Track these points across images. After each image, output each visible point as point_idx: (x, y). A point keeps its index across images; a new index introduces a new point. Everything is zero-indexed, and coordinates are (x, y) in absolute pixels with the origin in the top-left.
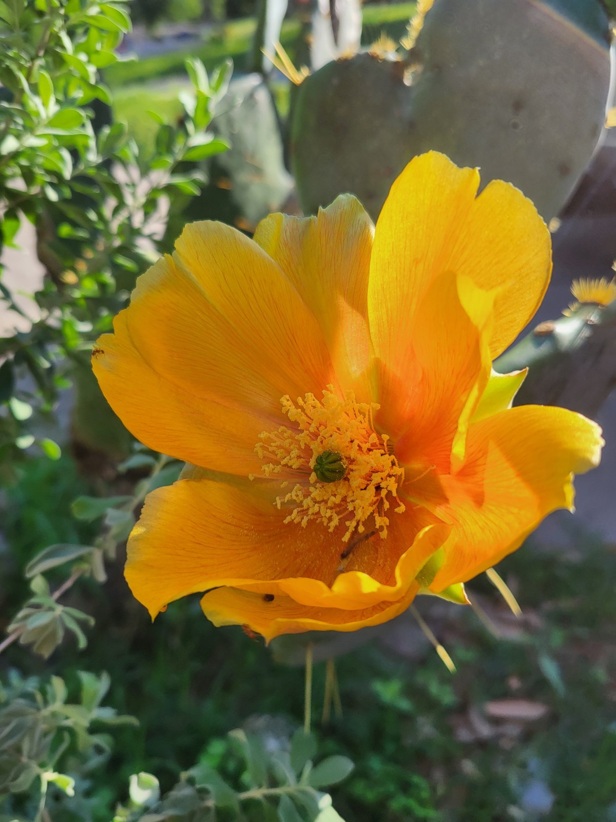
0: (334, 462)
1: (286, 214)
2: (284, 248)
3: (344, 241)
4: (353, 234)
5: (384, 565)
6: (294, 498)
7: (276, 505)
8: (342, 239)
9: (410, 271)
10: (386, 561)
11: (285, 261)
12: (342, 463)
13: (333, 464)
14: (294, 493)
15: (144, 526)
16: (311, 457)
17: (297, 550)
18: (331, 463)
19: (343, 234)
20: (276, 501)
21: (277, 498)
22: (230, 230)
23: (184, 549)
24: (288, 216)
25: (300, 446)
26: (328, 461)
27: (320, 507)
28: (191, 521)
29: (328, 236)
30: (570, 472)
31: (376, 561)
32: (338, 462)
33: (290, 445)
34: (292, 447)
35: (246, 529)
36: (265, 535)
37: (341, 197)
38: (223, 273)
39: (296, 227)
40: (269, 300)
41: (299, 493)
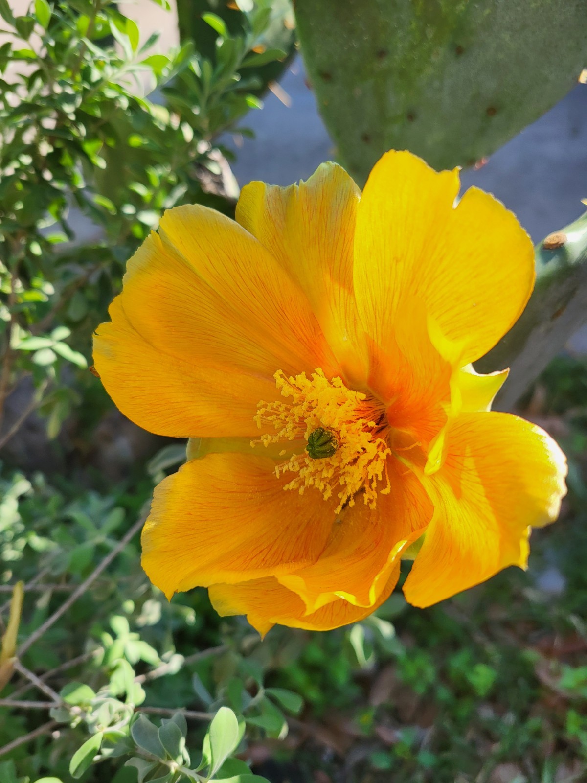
0: (325, 443)
1: (268, 184)
2: (268, 220)
3: (327, 216)
4: (337, 207)
5: (377, 524)
6: (291, 469)
7: (276, 473)
8: (325, 215)
9: (391, 268)
10: (378, 519)
11: (270, 233)
12: (332, 444)
13: (324, 447)
14: (290, 464)
15: (154, 520)
16: (305, 430)
17: (299, 505)
18: (322, 445)
19: (325, 209)
20: (275, 470)
21: (276, 468)
22: (210, 212)
23: (193, 529)
24: (270, 186)
25: (294, 420)
26: (318, 444)
27: (314, 479)
28: (197, 503)
29: (311, 212)
30: (527, 525)
31: (369, 518)
32: (328, 444)
33: (286, 417)
34: (287, 420)
35: (250, 493)
36: (268, 494)
37: (323, 166)
38: (208, 257)
39: (279, 198)
40: (255, 279)
41: (296, 464)
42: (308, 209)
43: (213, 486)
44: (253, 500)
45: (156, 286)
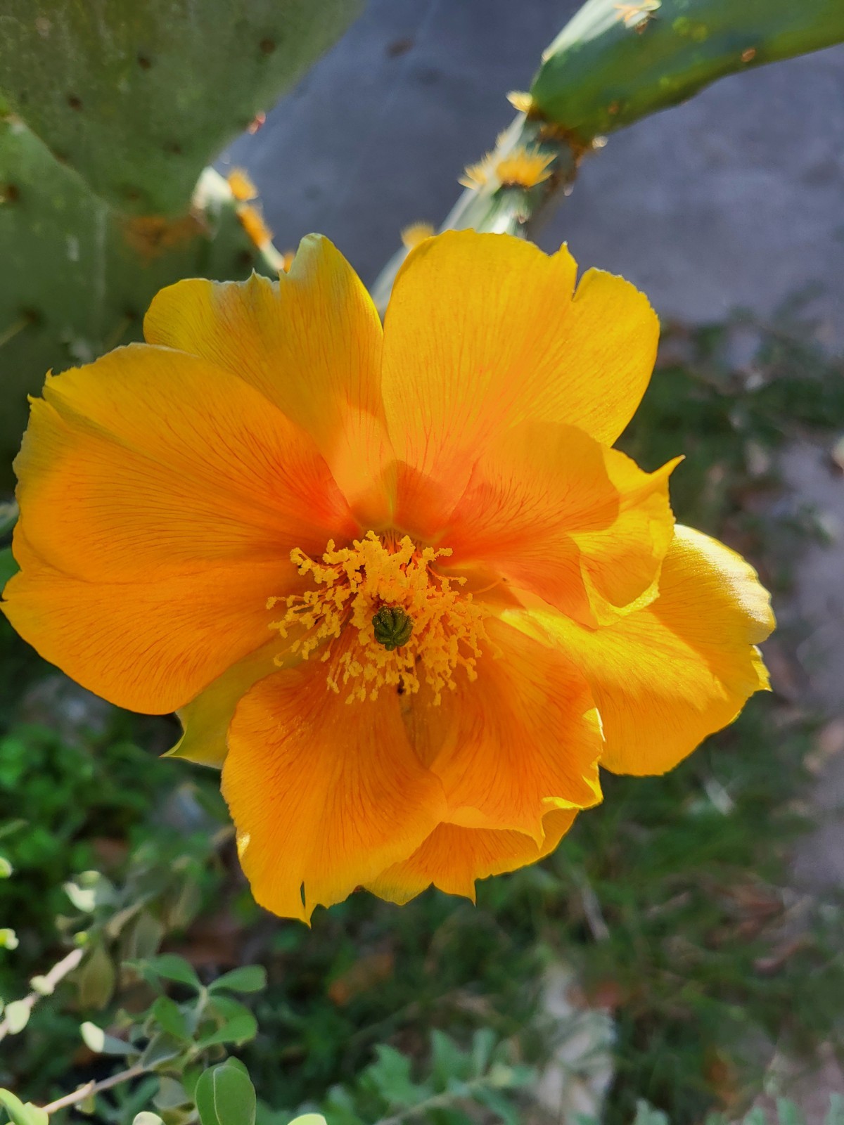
0: (405, 626)
18: (403, 630)
21: (329, 680)
26: (398, 631)
29: (307, 317)
30: (751, 647)
32: (408, 625)
37: (307, 241)
39: (239, 300)
40: (241, 433)
41: (356, 664)
42: (302, 313)
43: (266, 744)
44: (305, 736)
45: (69, 486)
